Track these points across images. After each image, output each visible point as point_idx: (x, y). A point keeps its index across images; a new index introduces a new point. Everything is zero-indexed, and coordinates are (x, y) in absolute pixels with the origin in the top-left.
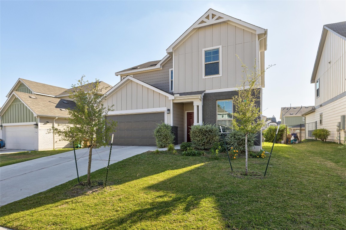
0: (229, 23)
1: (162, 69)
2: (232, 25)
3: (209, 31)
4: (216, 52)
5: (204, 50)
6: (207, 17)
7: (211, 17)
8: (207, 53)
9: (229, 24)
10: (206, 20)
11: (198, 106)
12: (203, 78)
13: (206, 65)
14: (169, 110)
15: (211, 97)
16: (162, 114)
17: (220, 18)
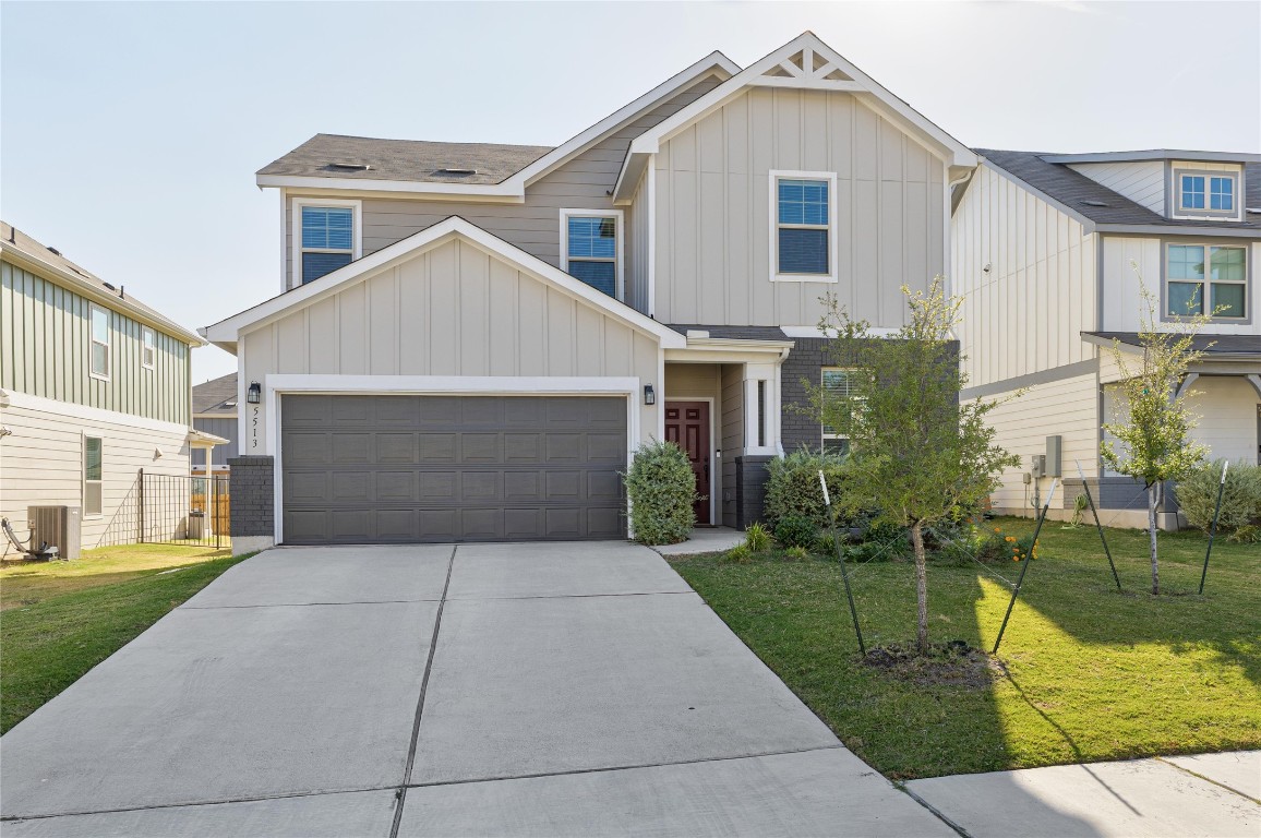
0: (860, 99)
1: (522, 201)
2: (870, 110)
3: (789, 109)
4: (818, 192)
5: (773, 174)
6: (798, 59)
7: (808, 60)
8: (787, 191)
9: (861, 104)
10: (790, 67)
11: (761, 384)
12: (772, 279)
13: (784, 234)
14: (648, 389)
15: (805, 353)
16: (618, 403)
17: (838, 74)
